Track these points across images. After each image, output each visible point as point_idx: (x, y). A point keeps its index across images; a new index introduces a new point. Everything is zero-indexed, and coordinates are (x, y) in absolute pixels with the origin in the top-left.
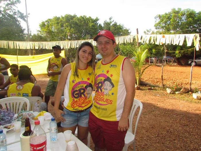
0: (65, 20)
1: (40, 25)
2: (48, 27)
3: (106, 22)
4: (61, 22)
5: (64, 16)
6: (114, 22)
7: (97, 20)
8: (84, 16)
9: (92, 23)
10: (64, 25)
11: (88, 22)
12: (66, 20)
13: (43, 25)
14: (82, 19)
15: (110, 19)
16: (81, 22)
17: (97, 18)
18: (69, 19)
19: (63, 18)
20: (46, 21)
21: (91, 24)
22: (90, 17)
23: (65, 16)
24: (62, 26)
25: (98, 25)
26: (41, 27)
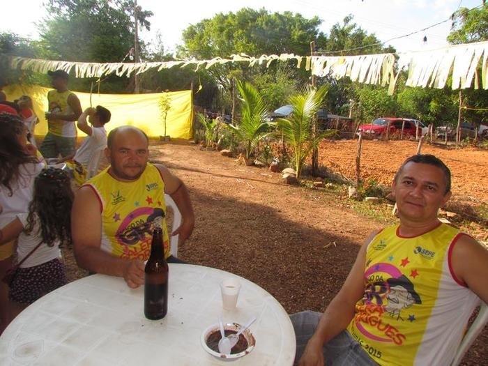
0: (236, 22)
1: (184, 35)
2: (201, 38)
3: (337, 28)
4: (227, 26)
5: (235, 13)
6: (357, 28)
7: (317, 22)
8: (287, 13)
9: (300, 30)
10: (235, 35)
11: (292, 27)
12: (239, 23)
13: (190, 34)
14: (278, 21)
15: (347, 20)
16: (274, 28)
17: (317, 18)
18: (248, 20)
19: (233, 17)
20: (199, 25)
21: (297, 34)
22: (300, 16)
23: (239, 13)
24: (230, 37)
25: (318, 36)
26: (186, 38)
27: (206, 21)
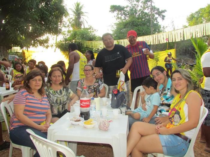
1: (187, 19)
13: (191, 18)
26: (189, 20)
27: (201, 9)
